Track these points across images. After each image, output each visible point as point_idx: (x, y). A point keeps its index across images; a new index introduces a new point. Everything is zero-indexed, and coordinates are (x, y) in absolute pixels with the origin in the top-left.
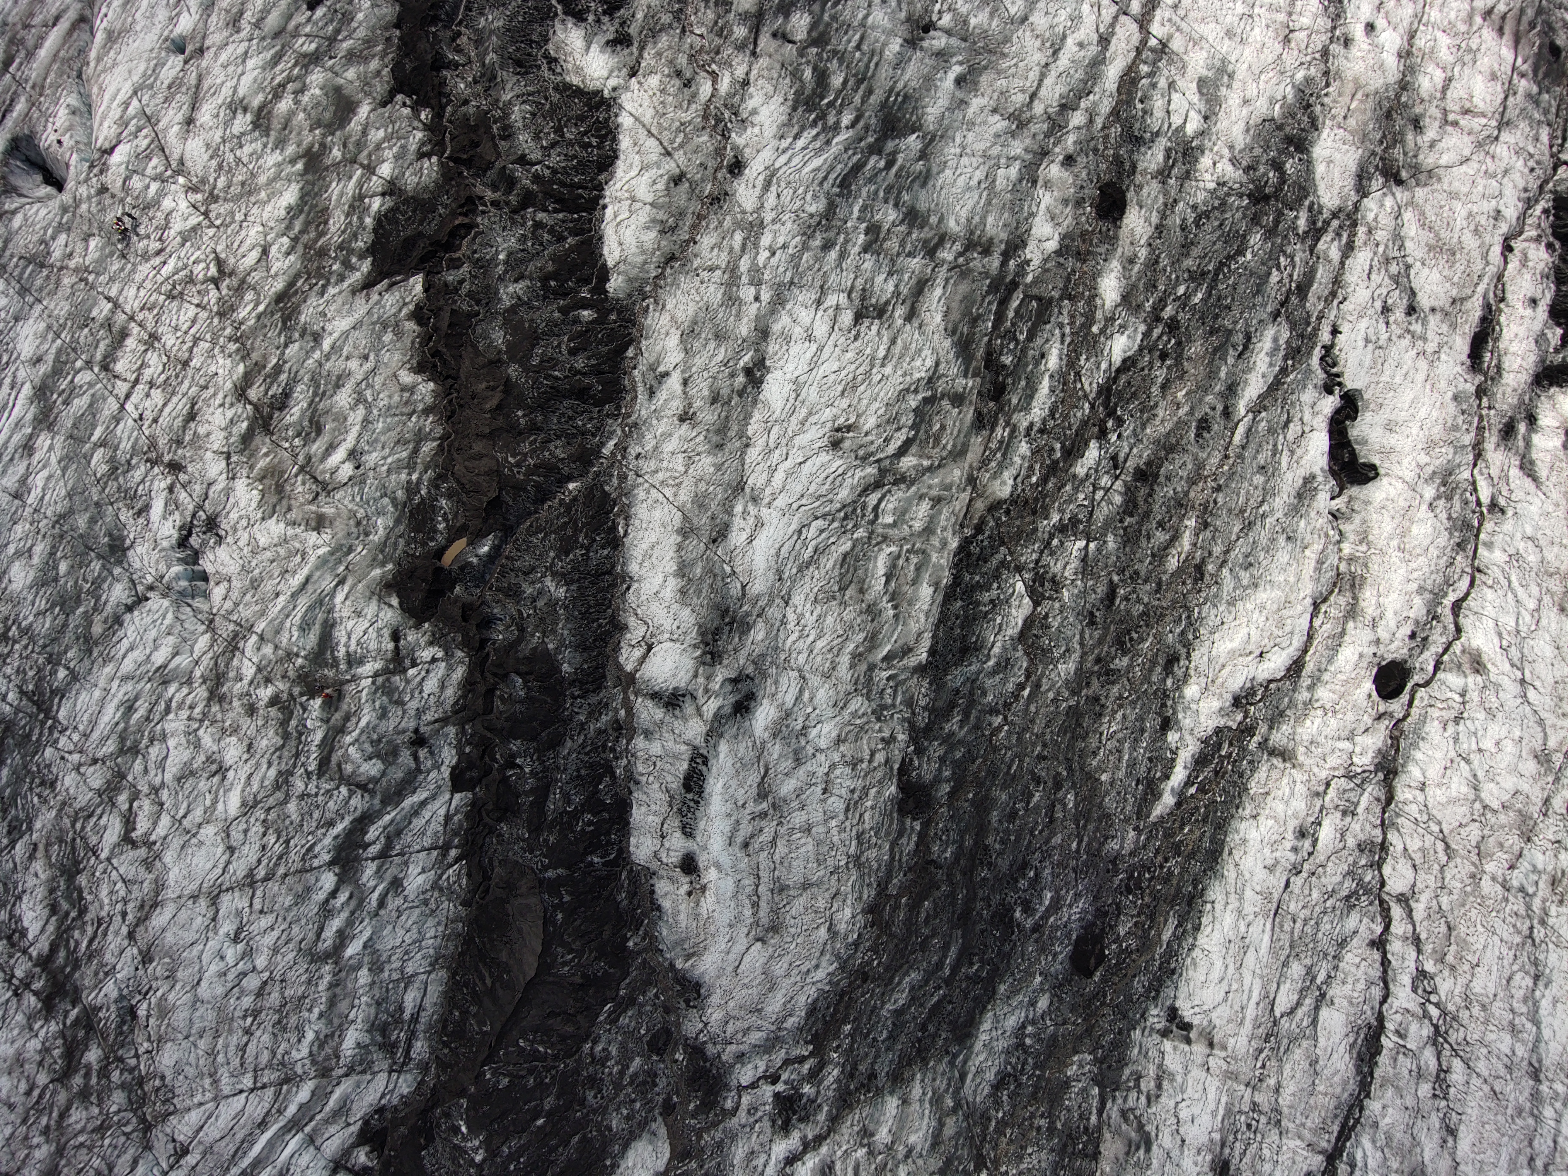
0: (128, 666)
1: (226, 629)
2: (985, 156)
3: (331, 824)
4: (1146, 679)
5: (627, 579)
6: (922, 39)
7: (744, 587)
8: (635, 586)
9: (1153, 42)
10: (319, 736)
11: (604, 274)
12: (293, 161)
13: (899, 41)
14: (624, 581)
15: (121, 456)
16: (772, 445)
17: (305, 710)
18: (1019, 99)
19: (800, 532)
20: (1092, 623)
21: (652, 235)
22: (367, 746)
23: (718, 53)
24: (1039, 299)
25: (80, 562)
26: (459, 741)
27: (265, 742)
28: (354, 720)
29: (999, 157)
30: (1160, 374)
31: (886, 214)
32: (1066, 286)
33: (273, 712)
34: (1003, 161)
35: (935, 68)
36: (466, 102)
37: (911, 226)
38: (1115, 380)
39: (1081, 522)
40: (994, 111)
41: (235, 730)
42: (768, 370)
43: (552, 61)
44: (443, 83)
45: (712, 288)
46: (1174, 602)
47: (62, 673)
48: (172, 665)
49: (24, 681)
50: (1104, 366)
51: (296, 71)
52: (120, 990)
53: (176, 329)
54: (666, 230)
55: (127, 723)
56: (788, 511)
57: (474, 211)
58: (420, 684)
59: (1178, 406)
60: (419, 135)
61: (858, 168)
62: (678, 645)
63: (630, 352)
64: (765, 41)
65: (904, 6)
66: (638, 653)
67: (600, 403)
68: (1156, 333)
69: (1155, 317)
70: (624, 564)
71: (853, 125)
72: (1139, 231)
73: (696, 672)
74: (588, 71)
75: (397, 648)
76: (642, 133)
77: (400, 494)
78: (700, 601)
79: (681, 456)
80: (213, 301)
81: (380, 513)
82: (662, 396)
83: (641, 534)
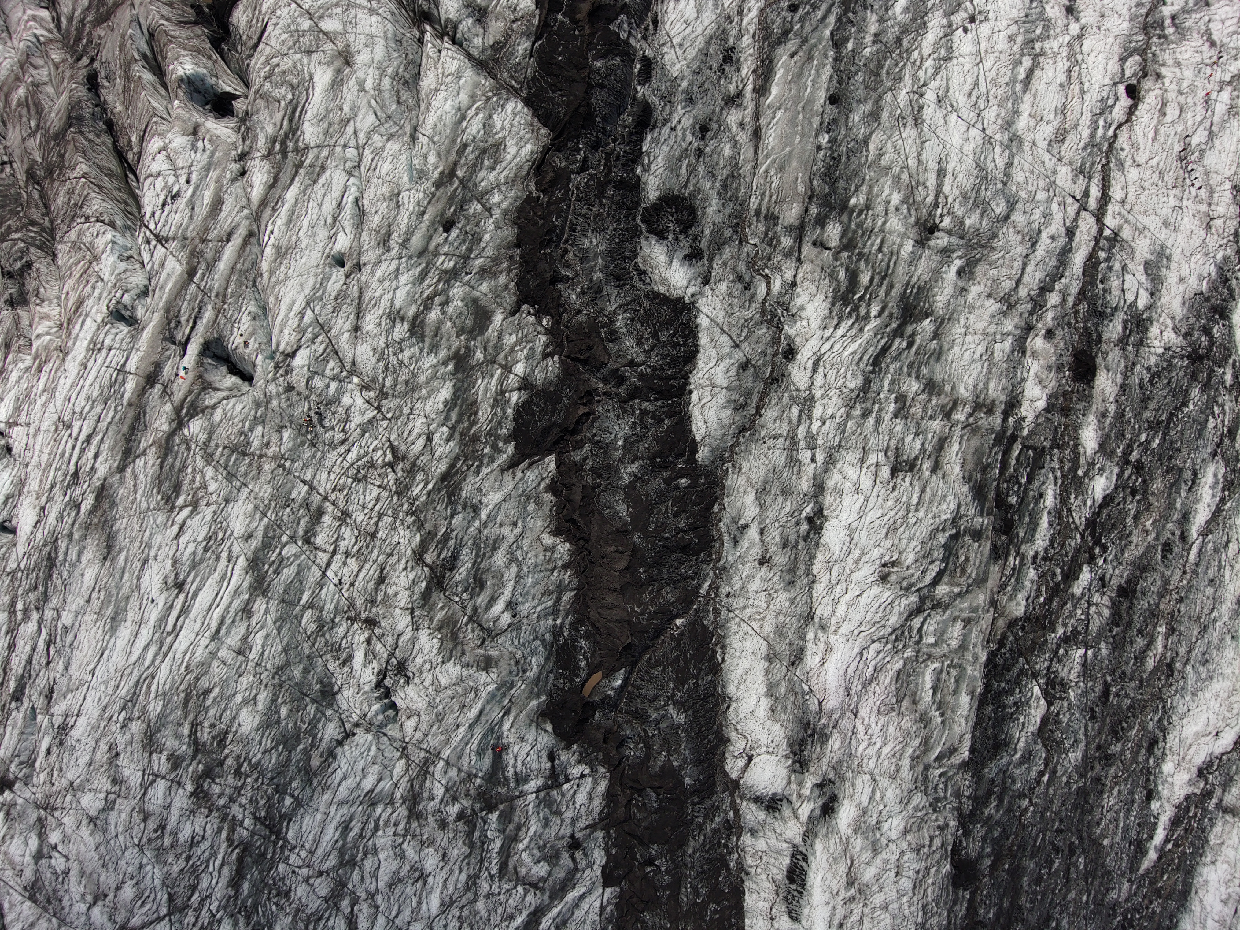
0: (342, 793)
1: (418, 756)
2: (985, 333)
3: (512, 917)
4: (1134, 760)
5: (726, 699)
6: (928, 239)
7: (820, 703)
8: (734, 705)
9: (1107, 232)
10: (497, 844)
11: (694, 447)
12: (445, 363)
13: (911, 242)
14: (724, 700)
15: (327, 616)
16: (834, 581)
17: (485, 822)
18: (1008, 285)
19: (861, 654)
20: (1093, 718)
21: (728, 412)
22: (536, 852)
23: (769, 259)
24: (1034, 449)
25: (297, 708)
26: (606, 844)
27: (456, 852)
28: (524, 830)
29: (995, 334)
30: (1132, 507)
31: (910, 386)
32: (1054, 439)
33: (461, 825)
34: (998, 337)
35: (941, 263)
36: (579, 312)
37: (930, 394)
38: (1098, 514)
39: (1079, 633)
40: (989, 296)
41: (432, 842)
42: (826, 518)
43: (642, 273)
44: (560, 296)
45: (777, 453)
46: (1153, 695)
47: (288, 801)
48: (378, 790)
49: (257, 809)
50: (1089, 503)
51: (440, 286)
53: (364, 507)
54: (739, 407)
55: (345, 840)
56: (850, 637)
57: (590, 401)
58: (573, 796)
59: (1147, 533)
60: (543, 338)
61: (885, 349)
62: (774, 756)
63: (716, 508)
64: (807, 249)
65: (913, 212)
66: (740, 763)
67: (697, 553)
68: (1127, 473)
69: (1125, 461)
70: (724, 687)
71: (880, 314)
72: (1108, 390)
73: (789, 778)
74: (672, 282)
75: (553, 766)
76: (717, 330)
77: (548, 636)
78: (787, 716)
79: (763, 594)
80: (392, 482)
81: (534, 653)
82: (745, 544)
83: (736, 661)
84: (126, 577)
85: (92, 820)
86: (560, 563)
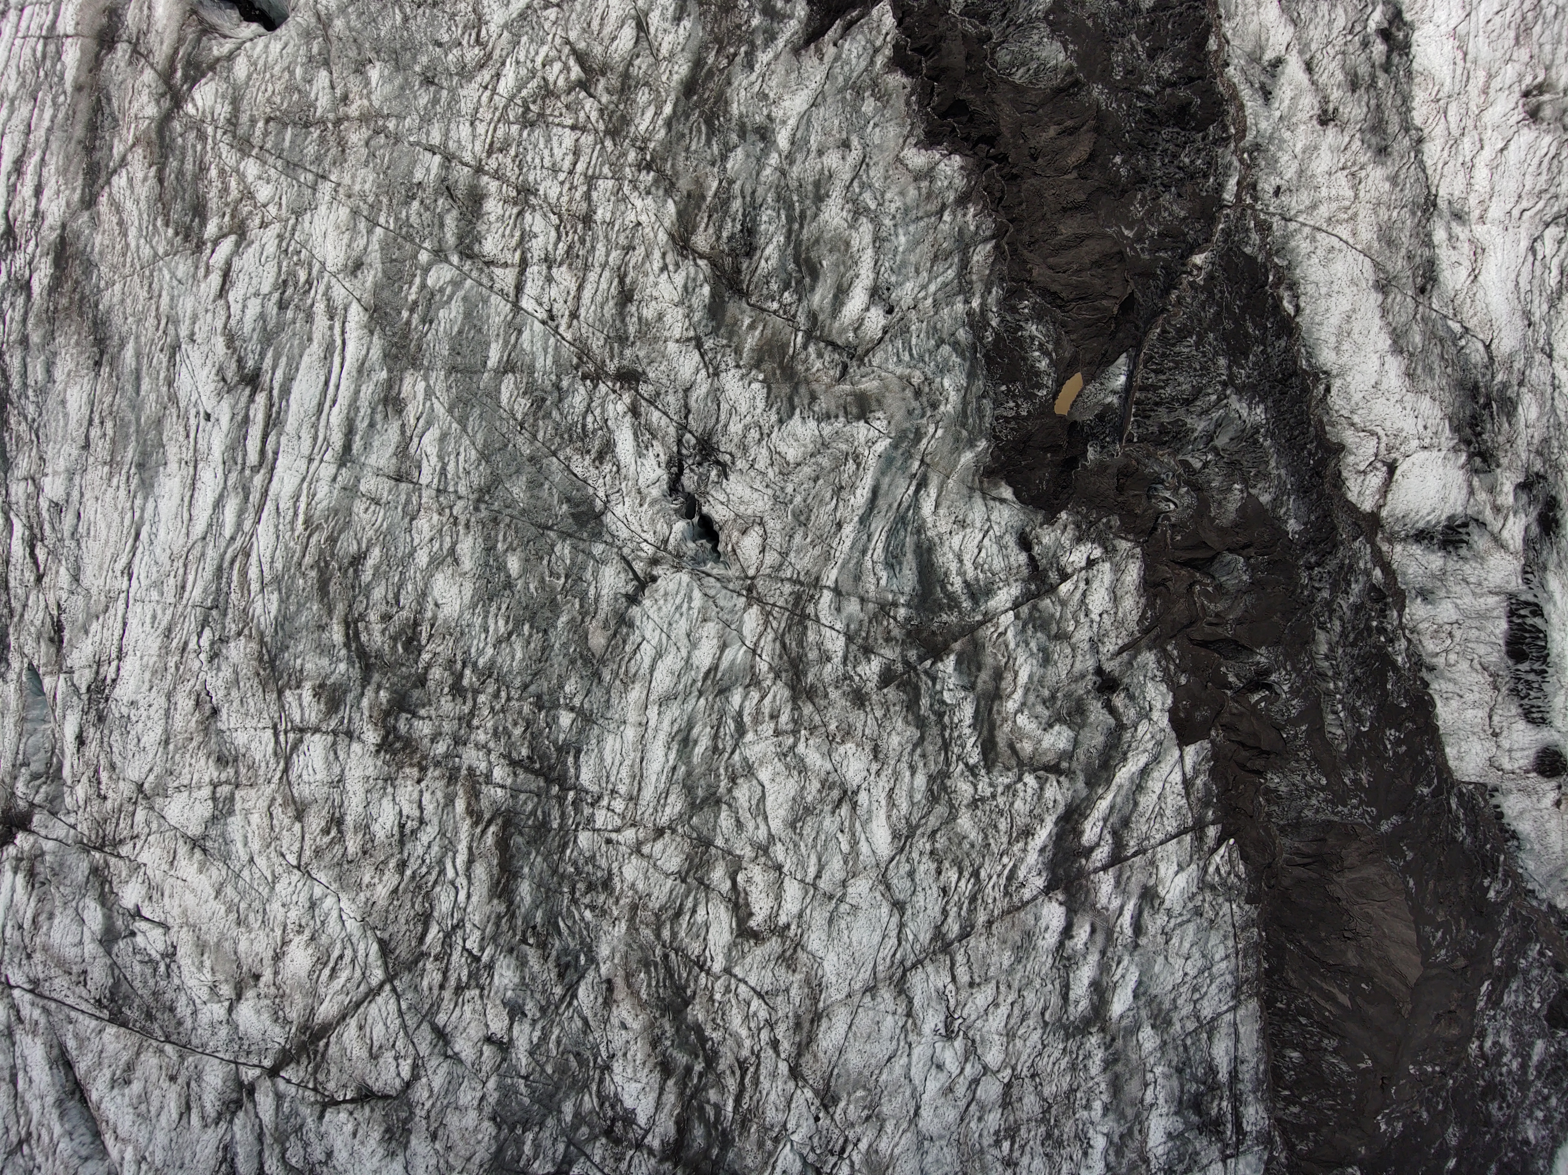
0: (663, 681)
1: (780, 595)
3: (1028, 833)
5: (1321, 377)
7: (1488, 348)
8: (1337, 384)
10: (968, 711)
14: (1317, 379)
16: (1455, 132)
17: (934, 679)
19: (1533, 250)
22: (1040, 709)
25: (537, 551)
26: (1166, 671)
27: (895, 740)
33: (891, 693)
41: (847, 733)
48: (725, 664)
52: (804, 1159)
53: (555, 170)
56: (1507, 224)
58: (1083, 602)
62: (1435, 453)
63: (1213, 44)
66: (1375, 480)
67: (1201, 127)
70: (1310, 356)
73: (1470, 485)
77: (962, 334)
78: (1439, 380)
79: (1342, 175)
80: (594, 115)
81: (943, 369)
82: (1284, 93)
83: (1323, 304)
84: (146, 385)
85: (196, 844)
86: (951, 197)
